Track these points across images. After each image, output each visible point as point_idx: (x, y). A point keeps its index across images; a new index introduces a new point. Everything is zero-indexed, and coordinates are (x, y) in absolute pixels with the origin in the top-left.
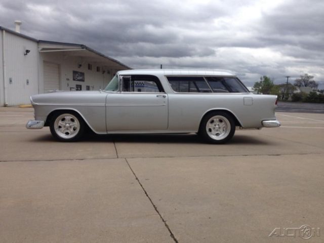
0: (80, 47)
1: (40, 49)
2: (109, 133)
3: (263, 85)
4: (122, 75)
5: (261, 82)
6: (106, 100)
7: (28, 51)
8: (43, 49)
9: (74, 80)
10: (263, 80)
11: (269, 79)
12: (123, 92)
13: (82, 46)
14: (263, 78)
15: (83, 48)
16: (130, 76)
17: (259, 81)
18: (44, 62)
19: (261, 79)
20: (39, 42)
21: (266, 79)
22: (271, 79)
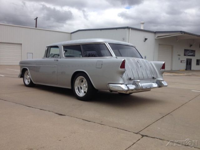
0: (180, 33)
1: (156, 37)
7: (146, 39)
8: (158, 37)
9: (185, 55)
13: (181, 32)
15: (182, 33)
18: (159, 44)
20: (155, 33)
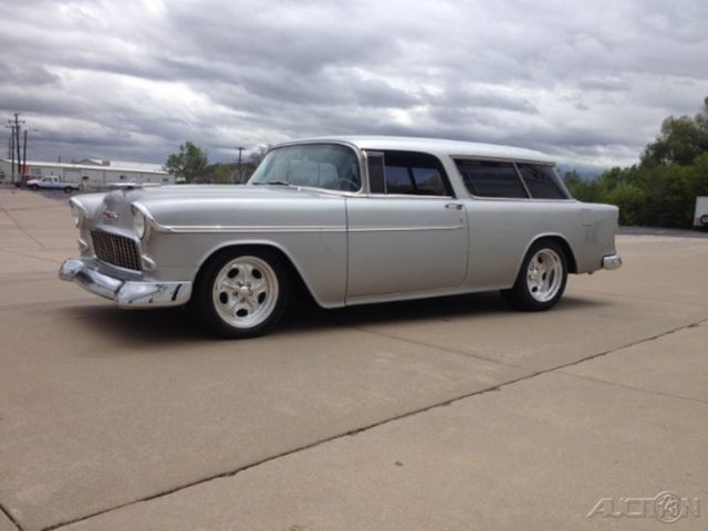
2: (350, 303)
3: (186, 162)
4: (367, 150)
5: (181, 155)
6: (347, 216)
10: (185, 152)
11: (198, 150)
12: (370, 195)
14: (185, 145)
16: (382, 154)
17: (177, 152)
19: (182, 148)
21: (192, 150)
22: (203, 150)
